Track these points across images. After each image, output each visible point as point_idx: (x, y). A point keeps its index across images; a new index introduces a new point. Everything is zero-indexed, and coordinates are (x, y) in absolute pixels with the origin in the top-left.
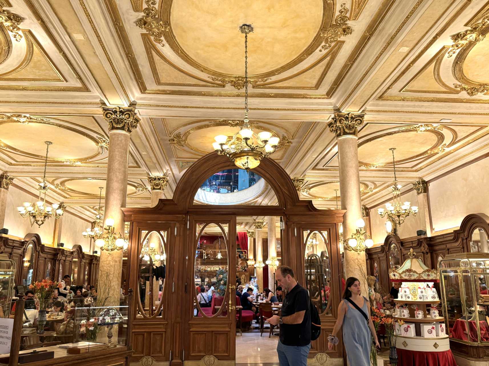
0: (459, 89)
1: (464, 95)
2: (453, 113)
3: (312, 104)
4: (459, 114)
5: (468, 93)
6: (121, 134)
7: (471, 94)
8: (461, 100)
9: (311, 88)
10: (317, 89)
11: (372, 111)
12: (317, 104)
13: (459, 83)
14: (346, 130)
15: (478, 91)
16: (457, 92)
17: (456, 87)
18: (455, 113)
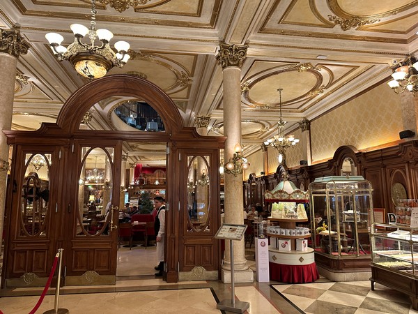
0: (333, 22)
1: (337, 29)
2: (328, 50)
3: (198, 34)
4: (334, 50)
5: (342, 27)
6: (5, 57)
7: (344, 28)
8: (336, 35)
9: (193, 15)
10: (200, 16)
11: (255, 44)
12: (203, 34)
13: (333, 15)
14: (230, 62)
15: (351, 25)
16: (332, 26)
17: (330, 19)
18: (330, 50)
